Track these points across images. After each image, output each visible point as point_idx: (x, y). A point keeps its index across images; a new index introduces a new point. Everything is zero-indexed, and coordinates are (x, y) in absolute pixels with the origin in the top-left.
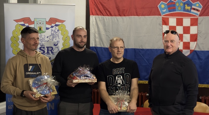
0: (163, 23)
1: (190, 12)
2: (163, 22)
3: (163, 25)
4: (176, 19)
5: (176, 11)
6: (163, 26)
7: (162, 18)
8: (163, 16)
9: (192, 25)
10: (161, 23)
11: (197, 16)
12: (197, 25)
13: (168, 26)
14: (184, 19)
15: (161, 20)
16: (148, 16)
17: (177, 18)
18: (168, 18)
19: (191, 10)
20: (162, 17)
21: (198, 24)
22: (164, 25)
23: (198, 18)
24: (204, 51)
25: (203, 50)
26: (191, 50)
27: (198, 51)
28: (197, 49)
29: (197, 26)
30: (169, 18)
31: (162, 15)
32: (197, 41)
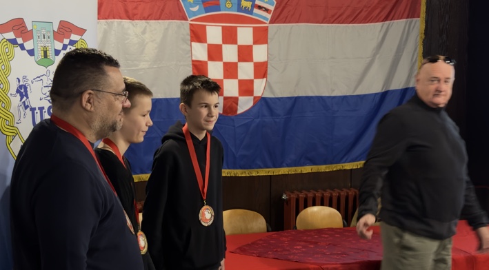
0: (191, 37)
1: (252, 14)
2: (193, 35)
3: (191, 41)
4: (221, 28)
5: (220, 11)
6: (193, 44)
7: (189, 26)
8: (191, 21)
9: (256, 42)
10: (189, 38)
11: (266, 23)
12: (266, 43)
13: (206, 45)
14: (239, 30)
15: (189, 31)
16: (155, 19)
17: (223, 27)
18: (205, 26)
19: (252, 10)
20: (190, 24)
21: (269, 41)
22: (194, 41)
23: (268, 27)
24: (282, 98)
25: (280, 96)
26: (255, 98)
27: (270, 98)
28: (268, 95)
29: (266, 45)
30: (207, 27)
31: (189, 20)
32: (268, 76)
